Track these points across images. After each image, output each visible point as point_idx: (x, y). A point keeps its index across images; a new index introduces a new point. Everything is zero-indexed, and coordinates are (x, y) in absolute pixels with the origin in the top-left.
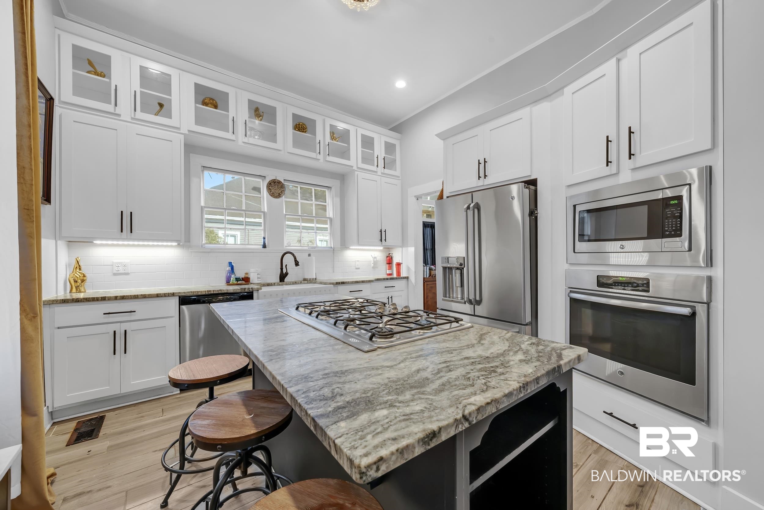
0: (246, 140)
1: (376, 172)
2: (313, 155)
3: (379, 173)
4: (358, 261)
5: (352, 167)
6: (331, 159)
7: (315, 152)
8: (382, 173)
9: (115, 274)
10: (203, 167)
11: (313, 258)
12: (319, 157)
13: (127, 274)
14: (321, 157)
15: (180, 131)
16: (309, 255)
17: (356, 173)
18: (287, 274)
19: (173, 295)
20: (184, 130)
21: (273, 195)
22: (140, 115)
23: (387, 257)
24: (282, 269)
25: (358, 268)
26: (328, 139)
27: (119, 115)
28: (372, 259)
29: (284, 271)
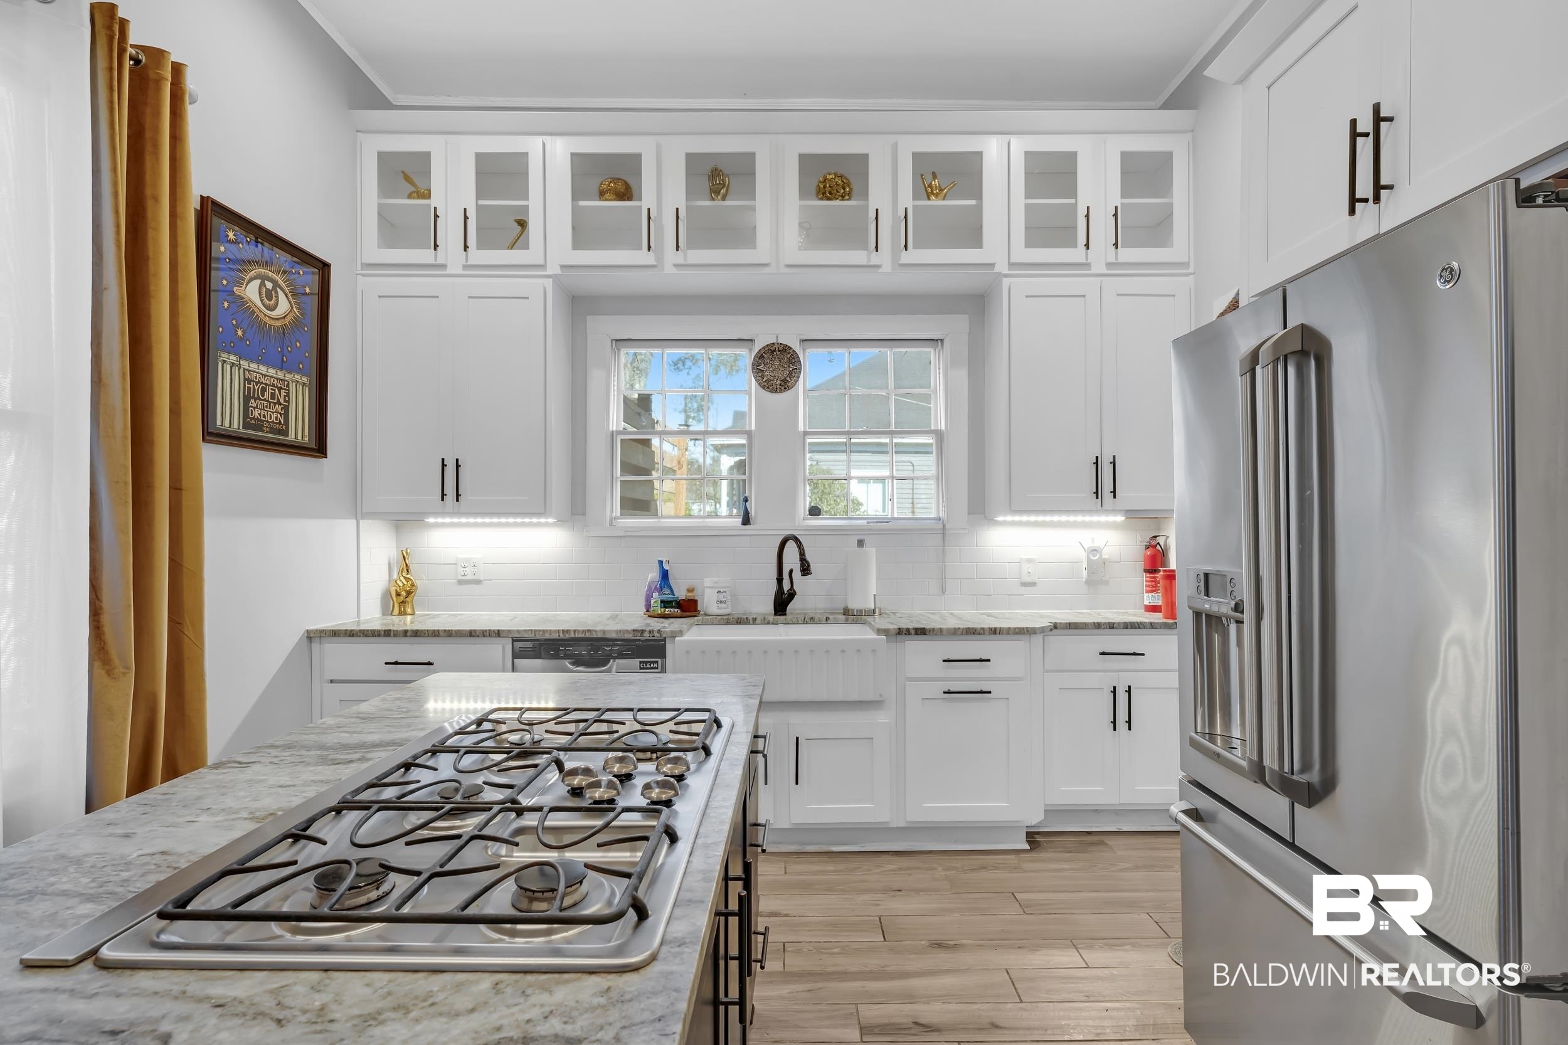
0: (679, 258)
1: (1087, 265)
2: (858, 257)
3: (1099, 267)
4: (1030, 561)
5: (992, 265)
6: (914, 256)
7: (865, 247)
8: (1109, 265)
9: (461, 582)
10: (616, 340)
11: (871, 551)
12: (875, 259)
13: (478, 582)
14: (884, 258)
15: (546, 271)
16: (861, 543)
17: (1006, 282)
18: (792, 595)
19: (498, 634)
20: (553, 269)
21: (768, 386)
22: (478, 256)
23: (1147, 547)
24: (780, 580)
25: (1033, 584)
26: (906, 199)
27: (443, 266)
28: (1083, 555)
29: (786, 586)
